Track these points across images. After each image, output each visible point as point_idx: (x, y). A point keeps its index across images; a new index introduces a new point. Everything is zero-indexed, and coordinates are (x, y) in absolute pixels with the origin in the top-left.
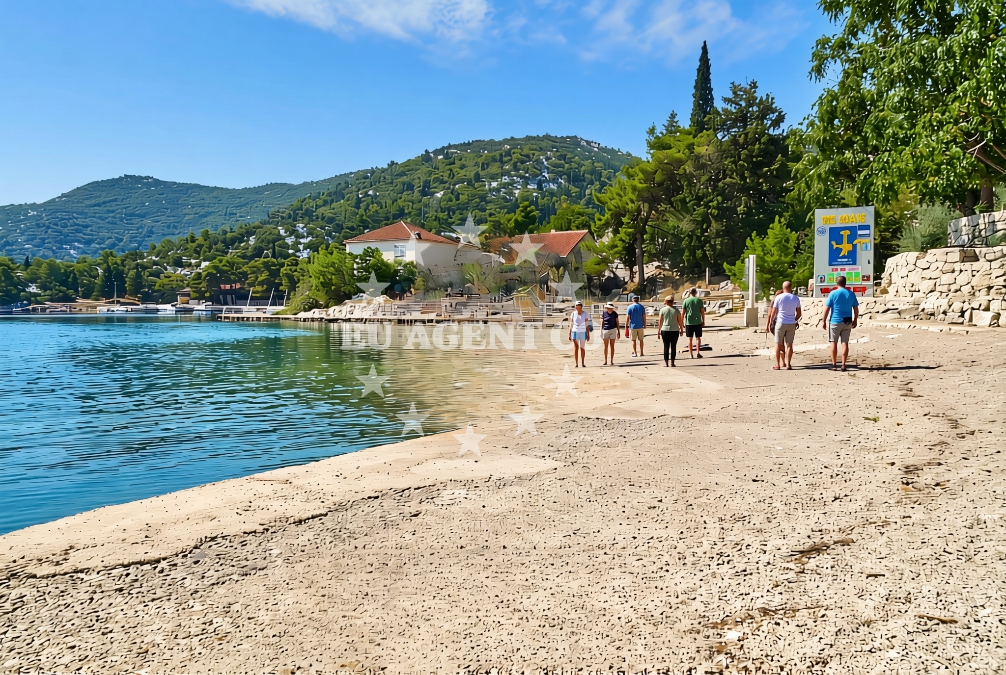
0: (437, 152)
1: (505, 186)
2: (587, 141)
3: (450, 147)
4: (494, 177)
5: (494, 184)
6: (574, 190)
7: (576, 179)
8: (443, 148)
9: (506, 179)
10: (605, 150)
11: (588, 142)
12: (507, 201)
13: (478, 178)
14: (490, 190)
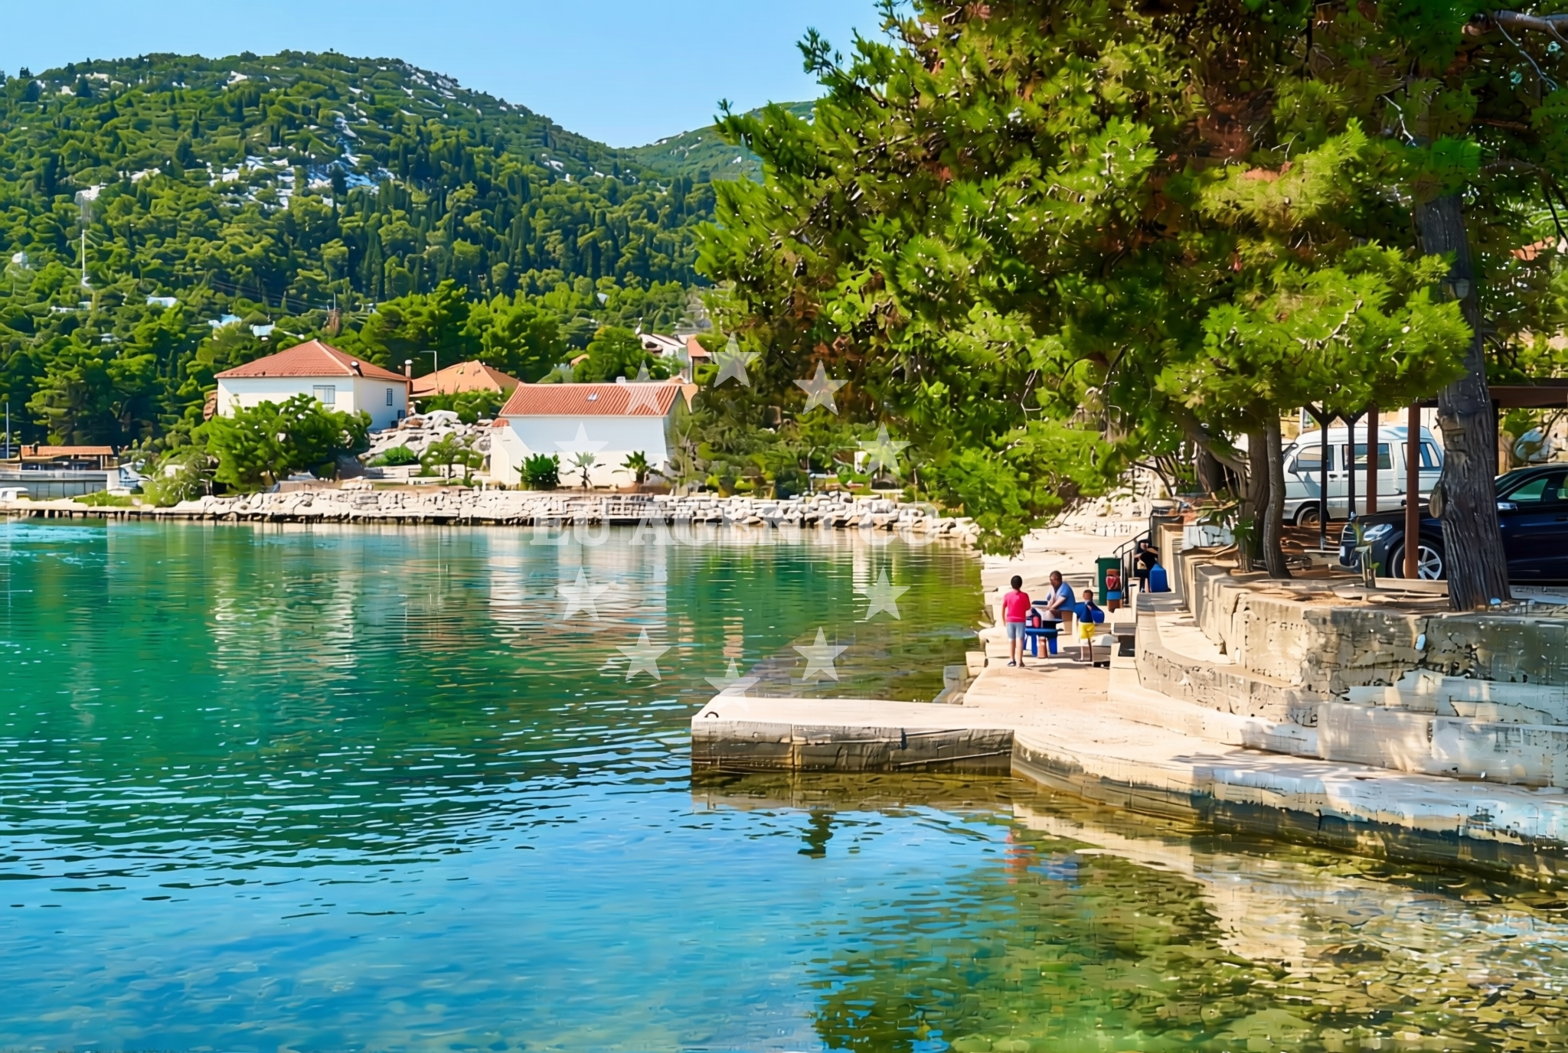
0: (56, 77)
1: (258, 179)
2: (427, 74)
3: (88, 66)
4: (228, 158)
5: (230, 176)
6: (419, 198)
7: (419, 169)
8: (71, 68)
9: (255, 164)
10: (467, 96)
11: (431, 78)
12: (266, 215)
13: (186, 156)
14: (224, 189)
